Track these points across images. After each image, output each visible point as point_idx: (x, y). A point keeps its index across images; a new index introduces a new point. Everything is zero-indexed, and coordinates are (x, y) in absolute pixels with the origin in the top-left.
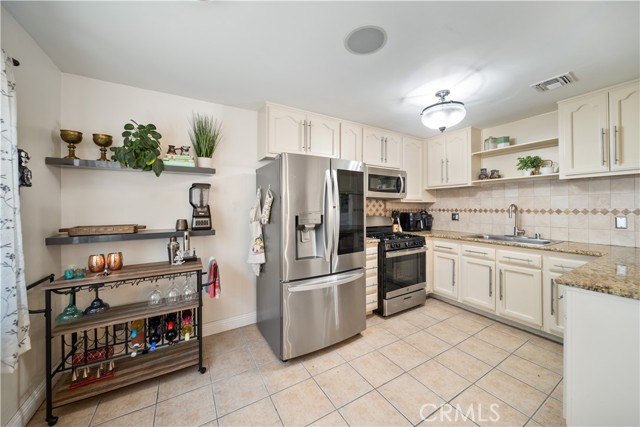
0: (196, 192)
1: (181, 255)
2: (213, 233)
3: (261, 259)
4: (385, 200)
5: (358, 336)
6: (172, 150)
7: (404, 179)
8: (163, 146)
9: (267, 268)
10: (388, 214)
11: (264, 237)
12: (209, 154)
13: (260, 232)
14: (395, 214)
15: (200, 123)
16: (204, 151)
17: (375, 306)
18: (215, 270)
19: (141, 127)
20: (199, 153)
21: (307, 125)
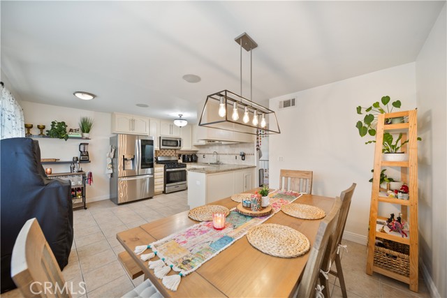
0: (82, 146)
1: (76, 170)
2: (90, 162)
3: (111, 171)
4: (175, 150)
5: (151, 198)
6: (71, 130)
7: (180, 141)
8: (68, 129)
9: (114, 175)
10: (177, 155)
11: (112, 163)
12: (88, 132)
13: (110, 162)
14: (180, 155)
15: (84, 119)
16: (86, 131)
17: (163, 190)
18: (90, 174)
19: (59, 123)
20: (83, 131)
21: (133, 121)
